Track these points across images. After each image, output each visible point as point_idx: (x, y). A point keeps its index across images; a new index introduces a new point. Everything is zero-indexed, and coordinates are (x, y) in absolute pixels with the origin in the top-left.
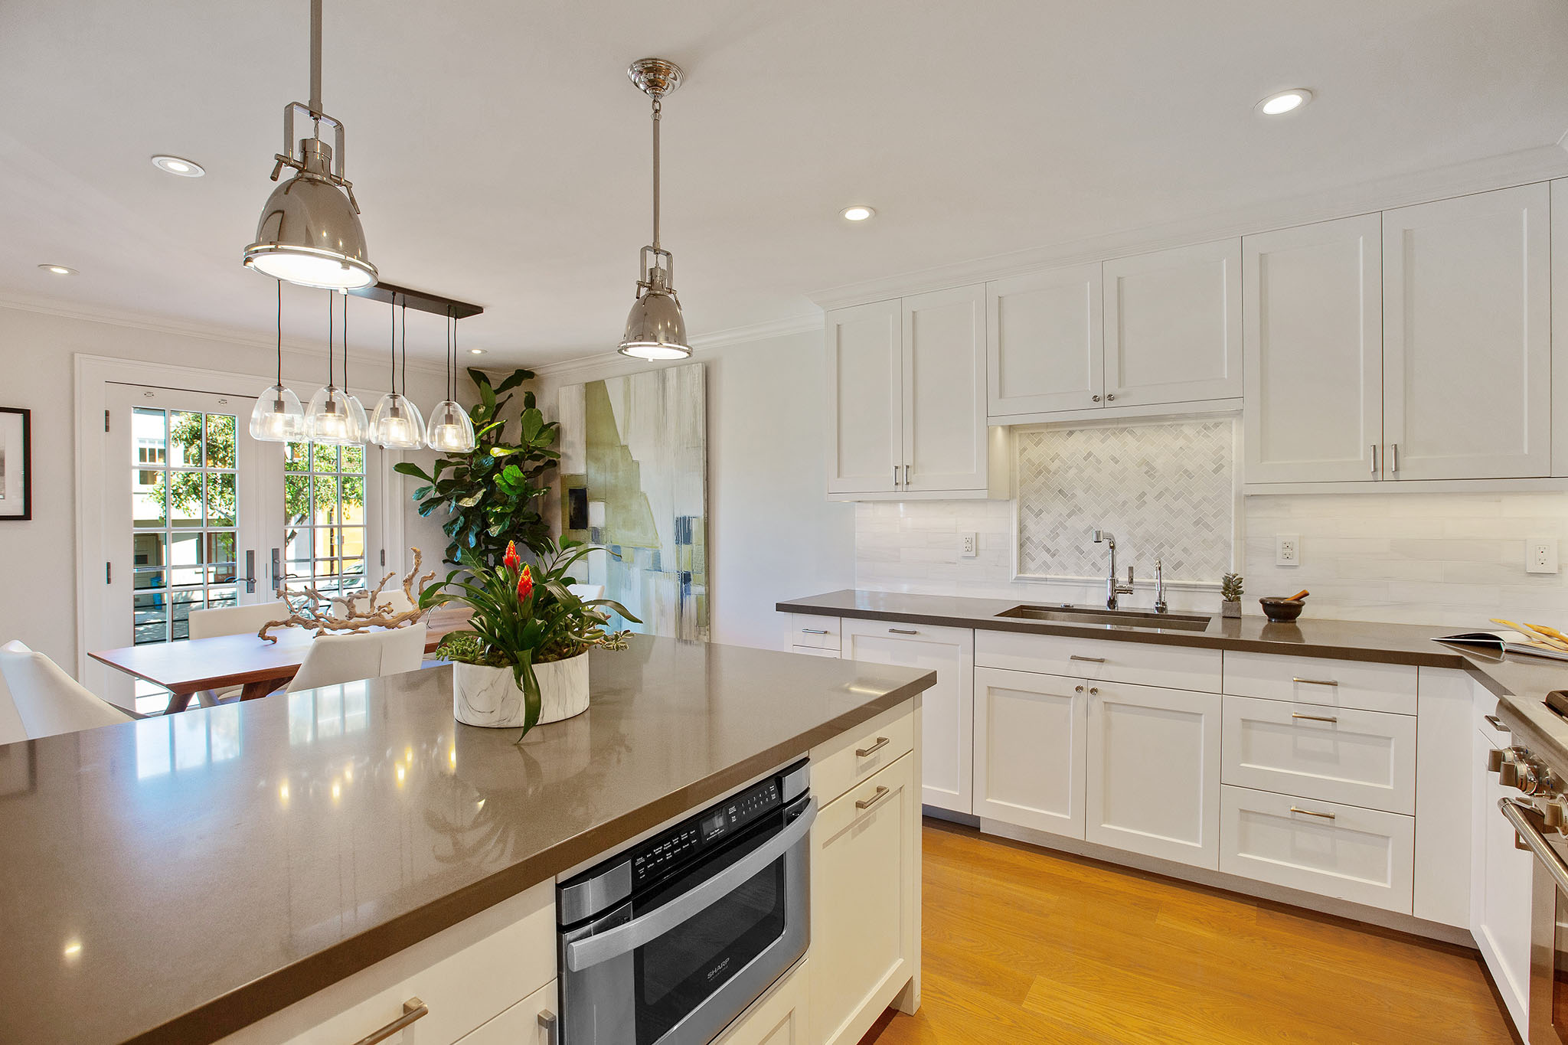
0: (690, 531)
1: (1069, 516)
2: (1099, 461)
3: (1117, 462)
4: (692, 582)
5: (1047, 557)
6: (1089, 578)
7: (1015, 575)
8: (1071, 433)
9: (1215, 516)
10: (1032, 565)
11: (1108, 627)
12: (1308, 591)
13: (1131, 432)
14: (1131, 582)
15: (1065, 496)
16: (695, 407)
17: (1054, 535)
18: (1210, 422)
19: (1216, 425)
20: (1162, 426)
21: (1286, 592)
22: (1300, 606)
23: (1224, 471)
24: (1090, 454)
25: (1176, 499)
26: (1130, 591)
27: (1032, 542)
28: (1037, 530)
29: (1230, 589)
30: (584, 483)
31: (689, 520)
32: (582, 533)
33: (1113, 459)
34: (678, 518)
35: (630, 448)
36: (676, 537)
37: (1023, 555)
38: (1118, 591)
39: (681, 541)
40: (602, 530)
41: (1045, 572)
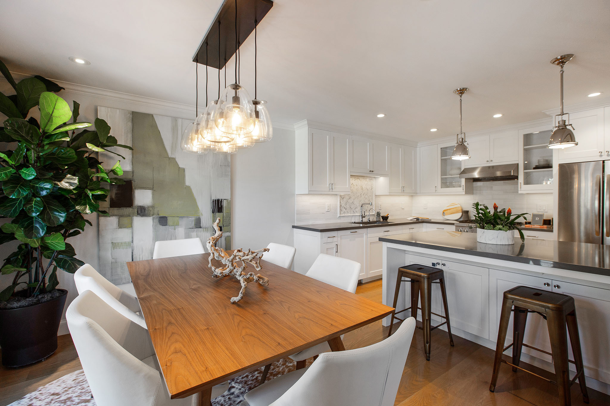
0: (221, 206)
2: (354, 186)
5: (345, 210)
6: (353, 215)
7: (339, 215)
9: (371, 199)
10: (342, 213)
12: (389, 213)
13: (360, 179)
14: (365, 215)
17: (346, 204)
18: (371, 178)
19: (371, 179)
21: (385, 215)
22: (388, 217)
23: (372, 189)
25: (366, 195)
26: (365, 217)
27: (342, 206)
28: (343, 203)
29: (378, 214)
30: (129, 177)
31: (222, 201)
32: (127, 211)
33: (356, 185)
34: (214, 200)
35: (177, 160)
36: (213, 209)
37: (341, 210)
38: (362, 217)
39: (216, 212)
40: (148, 207)
41: (345, 214)
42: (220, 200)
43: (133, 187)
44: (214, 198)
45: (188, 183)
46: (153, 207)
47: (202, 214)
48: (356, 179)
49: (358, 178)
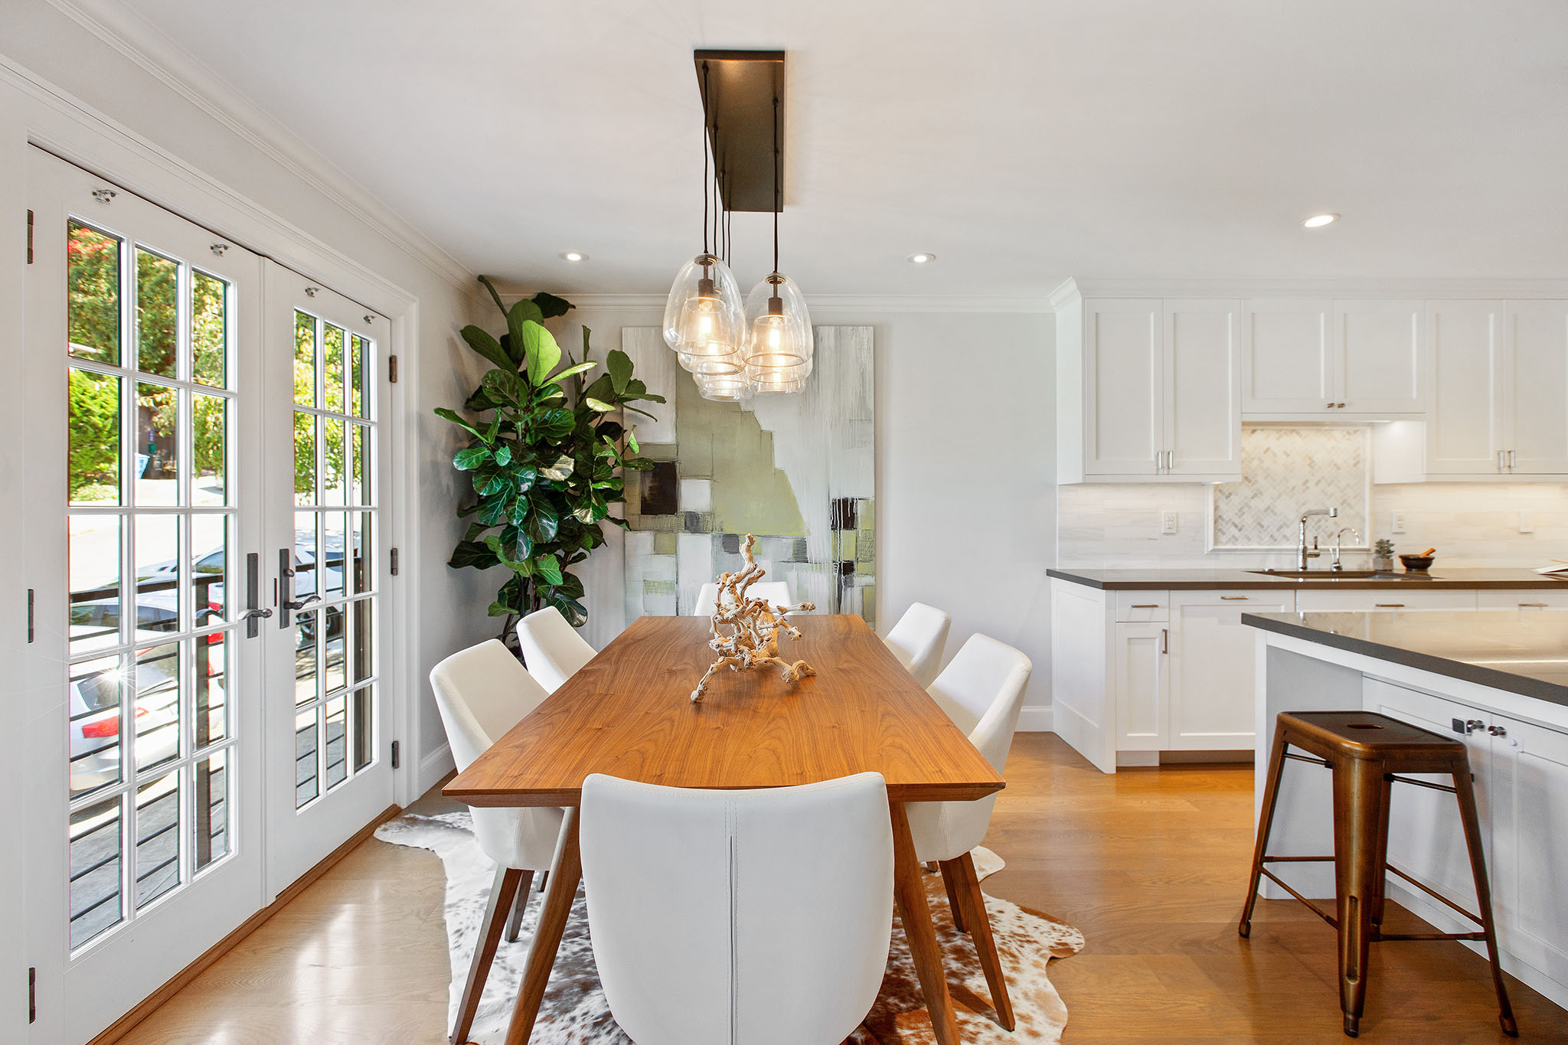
0: (853, 514)
1: (1253, 498)
2: (1274, 455)
3: (1288, 456)
4: (855, 573)
5: (1234, 531)
6: (1268, 547)
7: (1211, 547)
8: (1254, 431)
9: (1355, 498)
10: (1224, 539)
12: (1435, 548)
13: (1297, 433)
14: (1316, 548)
15: (1250, 481)
16: (863, 374)
17: (1241, 512)
18: (1351, 429)
19: (1355, 432)
21: (1420, 551)
22: (1431, 559)
23: (1360, 465)
24: (1268, 449)
25: (1329, 485)
26: (1317, 555)
27: (1223, 520)
28: (1228, 510)
29: (1384, 550)
30: (671, 455)
31: (853, 502)
32: (667, 520)
33: (1286, 453)
34: (835, 501)
35: (756, 414)
36: (833, 522)
37: (1217, 530)
38: (1306, 555)
39: (840, 527)
40: (704, 514)
41: (1234, 544)
42: (850, 501)
43: (678, 475)
44: (837, 495)
45: (778, 464)
46: (712, 514)
47: (809, 532)
48: (1282, 433)
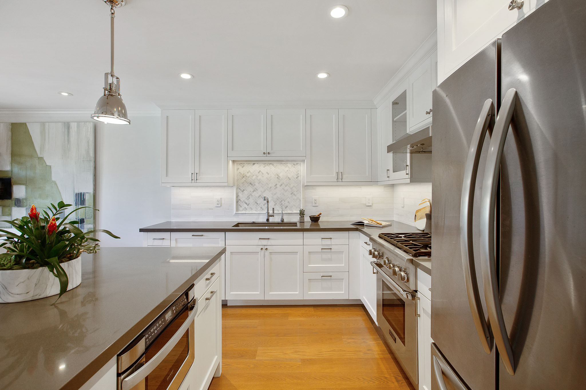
0: (84, 199)
1: (253, 192)
2: (263, 174)
4: (85, 223)
5: (246, 206)
6: (260, 212)
7: (235, 212)
8: (254, 164)
9: (297, 191)
10: (241, 209)
11: (267, 228)
13: (273, 165)
14: (273, 213)
15: (252, 185)
16: (88, 142)
17: (248, 198)
18: (295, 163)
19: (297, 164)
20: (282, 163)
22: (319, 217)
23: (299, 178)
24: (260, 171)
25: (286, 186)
26: (273, 216)
27: (241, 201)
28: (243, 197)
29: (301, 214)
30: (9, 175)
31: (84, 194)
32: (7, 202)
33: (267, 173)
34: (77, 193)
35: (44, 159)
36: (76, 202)
37: (238, 205)
38: (269, 216)
39: (79, 204)
40: (23, 199)
41: (245, 211)
42: (83, 194)
43: (12, 184)
44: (77, 191)
45: (53, 179)
46: (26, 199)
49: (270, 164)
